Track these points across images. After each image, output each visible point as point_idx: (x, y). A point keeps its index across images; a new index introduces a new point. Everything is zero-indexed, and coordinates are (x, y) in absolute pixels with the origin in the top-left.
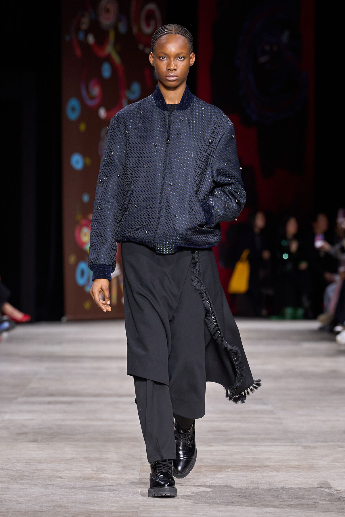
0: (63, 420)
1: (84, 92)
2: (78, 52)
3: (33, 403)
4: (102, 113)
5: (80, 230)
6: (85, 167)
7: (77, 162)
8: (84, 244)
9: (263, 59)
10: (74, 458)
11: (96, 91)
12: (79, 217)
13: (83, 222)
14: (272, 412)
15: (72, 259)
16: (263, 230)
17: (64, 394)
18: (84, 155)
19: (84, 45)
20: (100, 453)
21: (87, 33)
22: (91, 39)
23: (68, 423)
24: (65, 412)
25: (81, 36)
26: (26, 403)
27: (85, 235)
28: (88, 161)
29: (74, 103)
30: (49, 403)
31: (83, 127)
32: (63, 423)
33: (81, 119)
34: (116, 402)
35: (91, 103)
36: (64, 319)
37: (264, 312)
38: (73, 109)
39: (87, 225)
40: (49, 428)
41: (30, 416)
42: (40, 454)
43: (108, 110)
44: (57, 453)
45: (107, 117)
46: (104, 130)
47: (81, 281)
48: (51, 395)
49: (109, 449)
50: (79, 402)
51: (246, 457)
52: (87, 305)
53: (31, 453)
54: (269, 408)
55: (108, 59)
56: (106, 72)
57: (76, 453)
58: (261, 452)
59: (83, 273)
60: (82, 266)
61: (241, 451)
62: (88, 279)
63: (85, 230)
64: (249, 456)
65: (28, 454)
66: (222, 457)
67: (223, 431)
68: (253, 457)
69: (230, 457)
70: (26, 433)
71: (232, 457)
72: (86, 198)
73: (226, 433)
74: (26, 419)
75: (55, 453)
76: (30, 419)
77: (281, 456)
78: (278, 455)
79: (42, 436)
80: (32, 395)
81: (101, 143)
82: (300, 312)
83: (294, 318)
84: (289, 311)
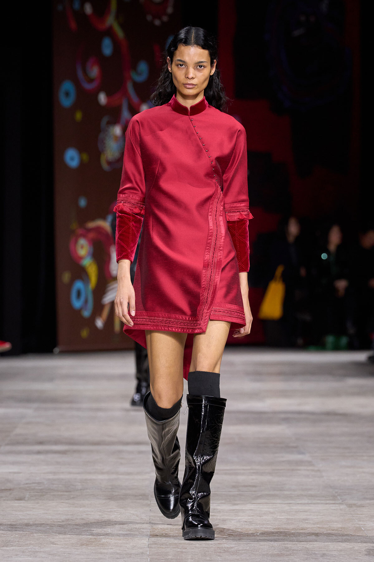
0: (54, 473)
1: (80, 74)
2: (73, 25)
3: (20, 453)
4: (102, 98)
5: (76, 242)
7: (72, 159)
8: (81, 258)
9: (297, 33)
10: (69, 519)
11: (94, 72)
12: (74, 226)
13: (80, 231)
14: (310, 463)
15: (66, 277)
17: (56, 442)
18: (81, 151)
19: (80, 15)
20: (100, 514)
21: (84, 1)
22: (88, 9)
23: (62, 476)
24: (58, 463)
25: (77, 5)
27: (82, 247)
28: (85, 157)
29: (67, 86)
30: (39, 453)
31: (79, 116)
32: (55, 477)
33: (76, 106)
34: (120, 452)
35: (88, 86)
36: (57, 350)
37: (300, 341)
38: (67, 94)
39: (84, 236)
40: (39, 483)
41: (15, 469)
42: (28, 514)
43: (108, 95)
44: (48, 513)
45: (108, 103)
46: (105, 120)
47: (77, 304)
48: (41, 443)
49: (111, 508)
50: (75, 451)
51: (278, 518)
52: (85, 333)
53: (17, 513)
54: (306, 457)
55: (110, 32)
56: (107, 48)
57: (71, 513)
58: (296, 512)
59: (79, 294)
60: (79, 285)
61: (271, 510)
62: (86, 301)
63: (82, 242)
64: (282, 516)
65: (13, 515)
66: (250, 518)
67: (250, 486)
68: (287, 518)
69: (259, 518)
70: (10, 490)
71: (262, 518)
72: (83, 203)
73: (254, 489)
74: (10, 473)
75: (46, 513)
76: (15, 473)
77: (321, 517)
78: (317, 516)
79: (30, 493)
80: (18, 443)
81: (101, 136)
82: (344, 340)
83: (337, 348)
84: (330, 339)
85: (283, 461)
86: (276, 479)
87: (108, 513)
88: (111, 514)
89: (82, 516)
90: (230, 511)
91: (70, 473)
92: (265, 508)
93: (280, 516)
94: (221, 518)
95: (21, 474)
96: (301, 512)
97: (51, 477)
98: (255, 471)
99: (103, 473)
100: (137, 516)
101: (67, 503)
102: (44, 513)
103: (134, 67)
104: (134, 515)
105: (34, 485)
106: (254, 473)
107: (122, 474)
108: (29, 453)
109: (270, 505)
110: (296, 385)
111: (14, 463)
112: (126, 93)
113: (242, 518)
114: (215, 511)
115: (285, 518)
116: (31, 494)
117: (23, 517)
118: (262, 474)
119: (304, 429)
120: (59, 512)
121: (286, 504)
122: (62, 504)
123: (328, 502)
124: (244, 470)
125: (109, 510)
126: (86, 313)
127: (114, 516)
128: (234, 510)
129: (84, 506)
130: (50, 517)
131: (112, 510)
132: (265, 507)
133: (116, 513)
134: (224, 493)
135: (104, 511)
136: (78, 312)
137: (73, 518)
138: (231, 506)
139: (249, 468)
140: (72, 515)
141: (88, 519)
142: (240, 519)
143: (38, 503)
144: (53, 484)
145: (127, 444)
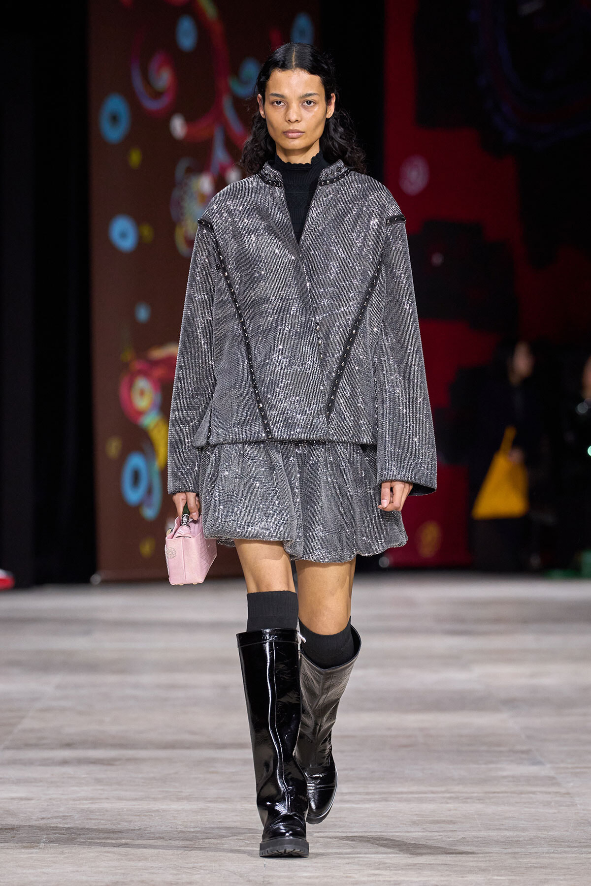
0: (93, 799)
1: (138, 82)
3: (30, 763)
4: (178, 126)
5: (131, 384)
6: (141, 243)
7: (123, 235)
8: (140, 413)
10: (118, 882)
11: (164, 78)
12: (128, 355)
13: (137, 365)
14: (551, 781)
15: (113, 447)
16: (526, 381)
17: (96, 744)
18: (139, 220)
20: (175, 872)
23: (106, 805)
24: (99, 781)
26: (13, 762)
27: (142, 393)
28: (147, 231)
29: (115, 104)
30: (65, 762)
31: (135, 158)
32: (94, 806)
33: (130, 140)
34: (212, 760)
35: (151, 105)
36: (96, 578)
37: (535, 561)
38: (115, 119)
39: (145, 373)
40: (64, 817)
41: (20, 792)
42: (44, 873)
43: (189, 120)
44: (81, 871)
45: (188, 135)
46: (182, 166)
47: (133, 496)
48: (68, 745)
49: (194, 863)
50: (129, 760)
51: (494, 880)
52: (147, 547)
53: (25, 871)
54: (545, 770)
55: (191, 8)
56: (187, 36)
57: (123, 871)
58: (526, 868)
59: (136, 477)
60: (136, 461)
61: (483, 865)
62: (149, 491)
63: (142, 383)
64: (501, 876)
65: (19, 874)
66: (443, 879)
67: (444, 822)
68: (509, 879)
69: (460, 879)
70: (13, 829)
71: (465, 879)
72: (143, 314)
73: (451, 827)
74: (13, 799)
75: (77, 871)
76: (21, 799)
77: (573, 877)
78: (565, 875)
79: (47, 834)
80: (28, 746)
81: (176, 193)
84: (589, 558)
85: (505, 777)
86: (490, 809)
87: (187, 871)
88: (195, 873)
89: (141, 876)
90: (408, 868)
91: (120, 799)
92: (472, 861)
93: (498, 876)
94: (392, 879)
95: (33, 802)
96: (536, 867)
97: (86, 805)
98: (452, 795)
99: (179, 799)
100: (241, 877)
101: (114, 853)
102: (74, 871)
103: (235, 71)
104: (235, 874)
105: (55, 820)
106: (450, 798)
107: (216, 800)
108: (46, 763)
109: (481, 855)
110: (527, 640)
111: (18, 782)
112: (220, 117)
113: (429, 879)
114: (381, 866)
115: (508, 879)
116: (50, 836)
117: (36, 878)
118: (466, 800)
120: (100, 869)
121: (509, 853)
122: (106, 854)
123: (584, 850)
124: (433, 792)
125: (191, 865)
126: (150, 513)
127: (199, 876)
128: (415, 865)
129: (146, 859)
130: (84, 878)
131: (196, 864)
132: (471, 859)
133: (202, 871)
134: (397, 834)
135: (181, 867)
136: (136, 510)
137: (126, 880)
138: (409, 857)
139: (443, 789)
140: (124, 874)
141: (152, 881)
142: (427, 880)
143: (62, 853)
144: (91, 819)
145: (223, 746)
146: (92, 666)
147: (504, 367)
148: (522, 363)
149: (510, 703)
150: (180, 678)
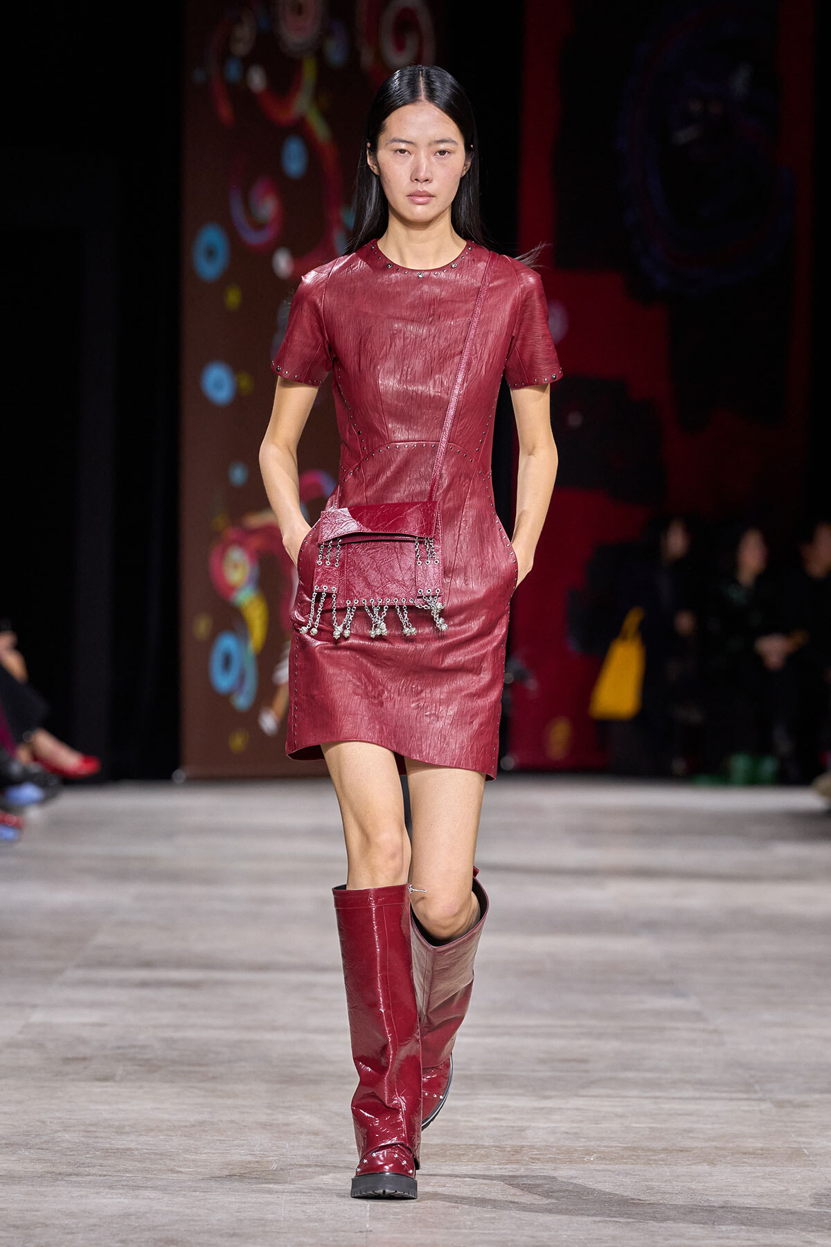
0: (176, 1027)
1: (237, 212)
2: (225, 111)
3: (104, 984)
4: (283, 263)
5: (223, 554)
7: (219, 385)
8: (233, 588)
9: (684, 136)
11: (268, 208)
12: (220, 521)
13: (231, 533)
14: (697, 1016)
15: (201, 626)
18: (236, 367)
19: (240, 93)
20: (269, 1111)
21: (247, 62)
22: (257, 80)
24: (182, 1007)
25: (233, 71)
27: (236, 566)
28: (245, 382)
29: (212, 237)
30: (144, 984)
31: (233, 298)
33: (228, 278)
35: (254, 238)
36: (180, 774)
37: (679, 765)
38: (211, 253)
39: (240, 543)
42: (121, 1110)
43: (295, 256)
44: (162, 1109)
45: (294, 275)
47: (223, 682)
48: (148, 964)
49: (291, 1101)
50: (217, 983)
51: (633, 1127)
52: (238, 742)
53: (98, 1107)
54: (690, 1004)
55: (300, 128)
56: (294, 160)
57: (210, 1110)
58: (669, 1114)
59: (227, 661)
60: (227, 643)
61: (619, 1110)
62: (242, 678)
63: (237, 555)
64: (641, 1123)
65: (91, 1110)
66: (574, 1125)
67: (575, 1060)
68: (651, 1128)
69: (594, 1125)
70: (84, 1059)
71: (599, 1126)
72: (239, 474)
73: (584, 1066)
75: (158, 1108)
77: (721, 1126)
78: (713, 1123)
79: (124, 1065)
82: (769, 766)
83: (754, 781)
84: (740, 763)
85: (644, 1011)
86: (628, 1047)
87: (283, 1111)
93: (636, 1123)
96: (679, 1114)
98: (585, 1030)
102: (154, 1109)
106: (583, 1033)
108: (122, 984)
109: (618, 1099)
113: (559, 1125)
114: (503, 1109)
115: (648, 1127)
116: (127, 1068)
117: (111, 1116)
118: (600, 1036)
119: (686, 946)
120: (185, 1107)
121: (648, 1098)
125: (288, 1104)
126: (242, 701)
127: (297, 1117)
128: (542, 1109)
131: (293, 1104)
133: (300, 1111)
135: (276, 1106)
136: (224, 700)
139: (573, 1022)
142: (555, 1127)
144: (173, 1049)
146: (175, 876)
147: (656, 546)
148: (676, 542)
149: (650, 925)
150: (275, 890)
